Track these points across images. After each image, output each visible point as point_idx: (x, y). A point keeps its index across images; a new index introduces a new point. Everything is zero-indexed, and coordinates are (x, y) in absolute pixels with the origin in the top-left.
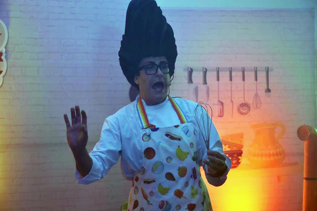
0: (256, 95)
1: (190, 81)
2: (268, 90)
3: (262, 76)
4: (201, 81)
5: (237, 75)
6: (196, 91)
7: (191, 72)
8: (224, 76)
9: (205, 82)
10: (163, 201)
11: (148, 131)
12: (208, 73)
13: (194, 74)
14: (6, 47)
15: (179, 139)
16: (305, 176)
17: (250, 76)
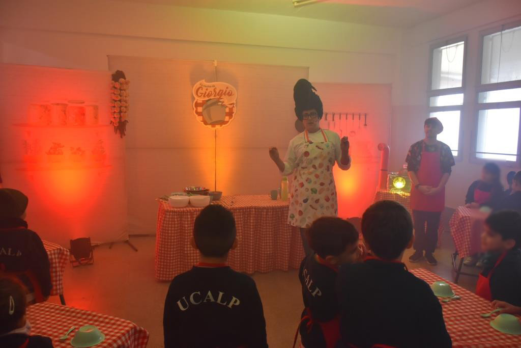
0: (359, 127)
2: (366, 125)
3: (363, 117)
4: (332, 119)
5: (350, 117)
7: (326, 115)
8: (343, 117)
9: (333, 120)
10: (308, 178)
11: (308, 143)
12: (335, 116)
13: (328, 116)
14: (236, 101)
15: (323, 149)
16: (381, 168)
17: (357, 117)
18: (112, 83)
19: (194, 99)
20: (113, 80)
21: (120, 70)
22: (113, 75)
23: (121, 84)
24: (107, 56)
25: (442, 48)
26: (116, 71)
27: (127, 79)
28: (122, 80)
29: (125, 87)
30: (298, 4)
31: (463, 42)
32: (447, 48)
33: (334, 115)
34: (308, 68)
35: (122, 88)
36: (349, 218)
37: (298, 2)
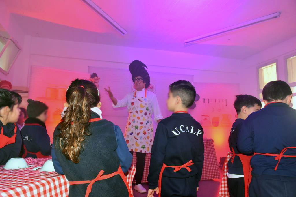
0: (223, 107)
1: (204, 102)
2: (227, 105)
3: (224, 101)
5: (217, 101)
6: (206, 105)
7: (204, 100)
8: (214, 101)
9: (208, 103)
10: (133, 119)
11: (134, 97)
15: (142, 101)
17: (221, 101)
18: (90, 79)
19: (133, 89)
20: (91, 77)
21: (95, 73)
22: (91, 75)
23: (95, 80)
24: (88, 67)
25: (263, 68)
26: (93, 73)
27: (98, 78)
28: (95, 78)
29: (97, 81)
30: (187, 44)
31: (275, 64)
32: (266, 68)
33: (208, 100)
34: (193, 76)
35: (95, 82)
36: (221, 157)
37: (187, 43)
